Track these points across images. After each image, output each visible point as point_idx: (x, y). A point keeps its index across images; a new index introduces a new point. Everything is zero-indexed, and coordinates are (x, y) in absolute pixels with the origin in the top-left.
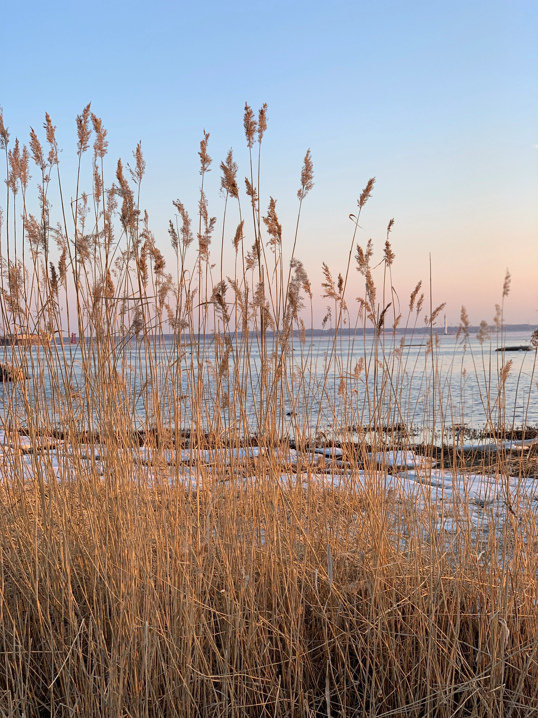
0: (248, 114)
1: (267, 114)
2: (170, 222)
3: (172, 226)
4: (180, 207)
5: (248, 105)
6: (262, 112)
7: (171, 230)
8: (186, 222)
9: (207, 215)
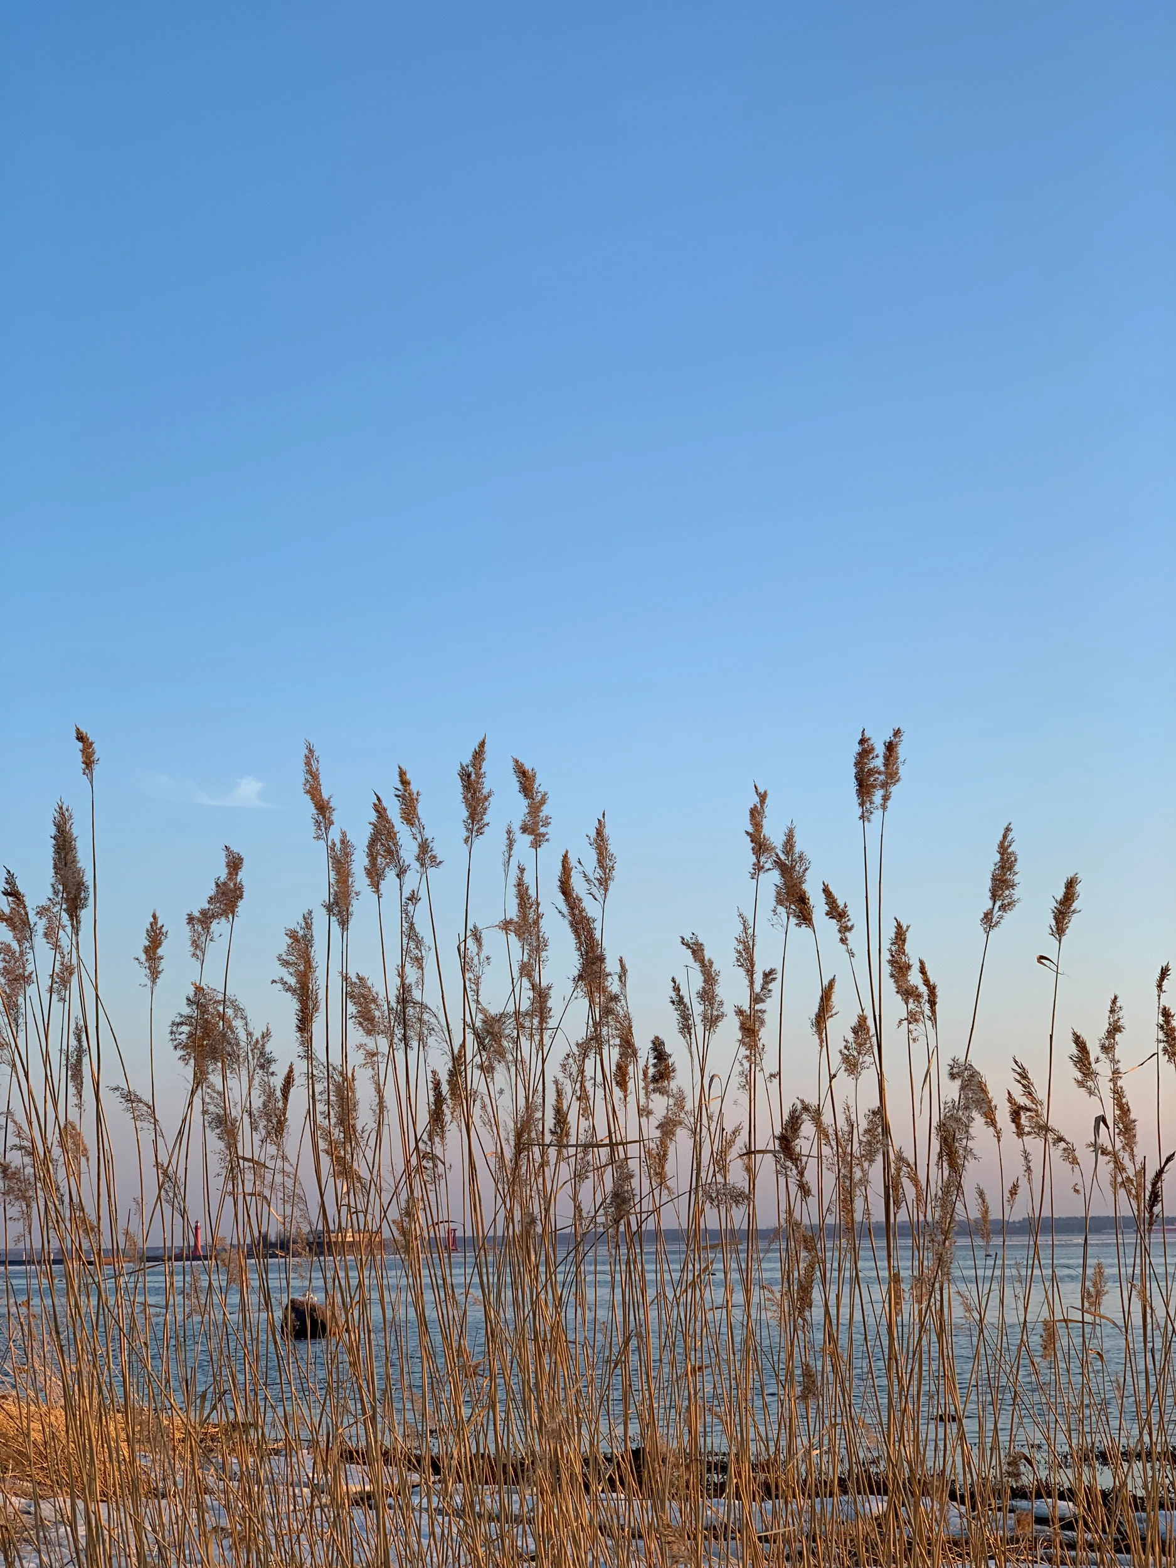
0: (865, 753)
1: (902, 751)
2: (674, 980)
3: (677, 989)
4: (697, 950)
5: (867, 735)
6: (890, 747)
7: (676, 999)
8: (710, 978)
9: (752, 965)
